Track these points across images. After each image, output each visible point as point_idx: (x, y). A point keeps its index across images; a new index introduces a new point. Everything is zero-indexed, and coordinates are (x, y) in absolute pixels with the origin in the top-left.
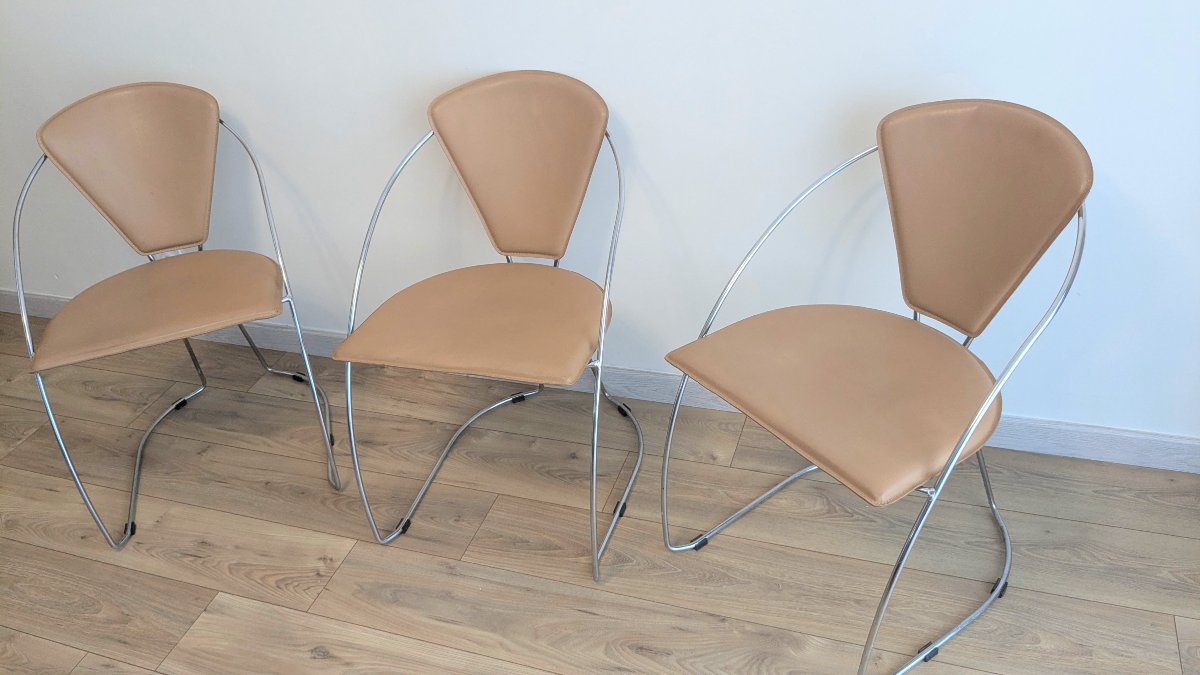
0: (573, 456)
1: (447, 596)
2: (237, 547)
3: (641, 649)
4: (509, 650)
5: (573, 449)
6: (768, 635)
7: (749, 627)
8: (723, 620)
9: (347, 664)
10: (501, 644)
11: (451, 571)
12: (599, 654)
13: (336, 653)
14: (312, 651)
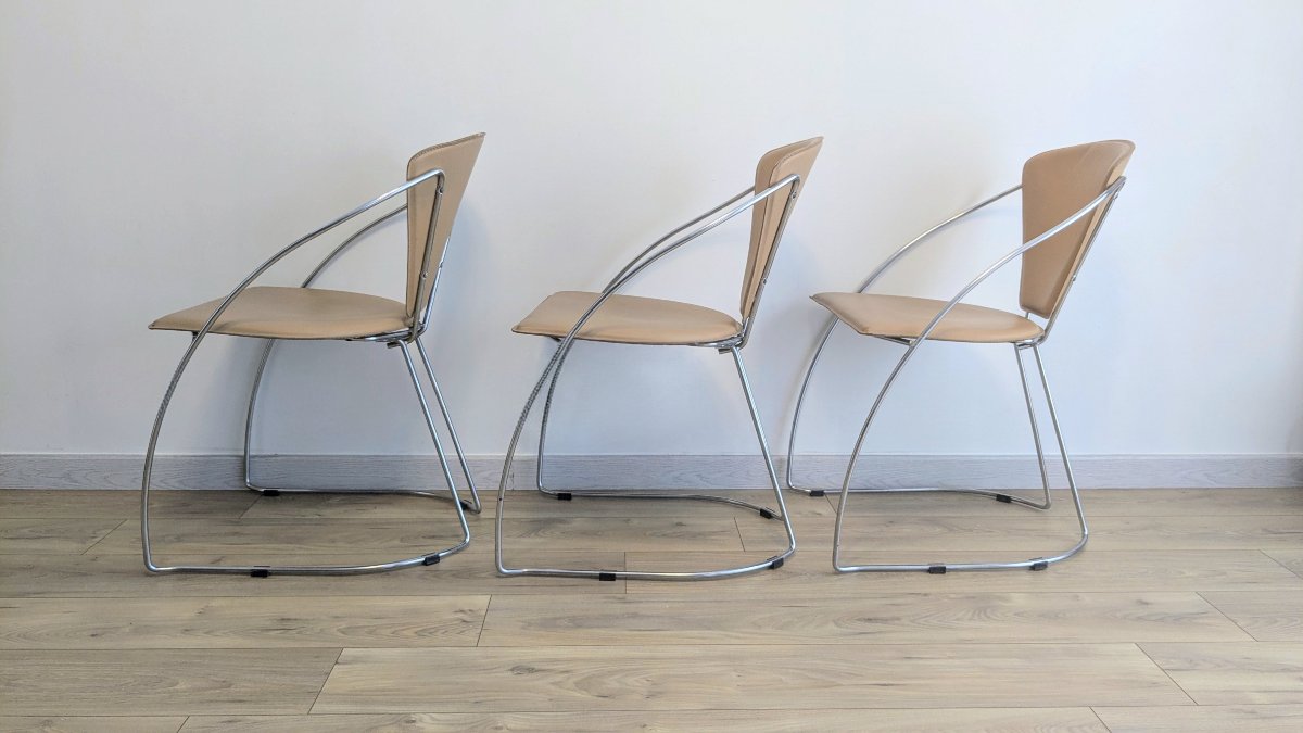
0: (680, 524)
1: (635, 616)
2: (337, 617)
3: (869, 620)
4: (736, 638)
5: (676, 521)
6: (973, 598)
7: (953, 596)
8: (926, 595)
9: (567, 672)
10: (727, 636)
11: (623, 601)
12: (832, 627)
13: (543, 668)
14: (512, 670)
